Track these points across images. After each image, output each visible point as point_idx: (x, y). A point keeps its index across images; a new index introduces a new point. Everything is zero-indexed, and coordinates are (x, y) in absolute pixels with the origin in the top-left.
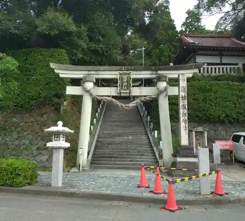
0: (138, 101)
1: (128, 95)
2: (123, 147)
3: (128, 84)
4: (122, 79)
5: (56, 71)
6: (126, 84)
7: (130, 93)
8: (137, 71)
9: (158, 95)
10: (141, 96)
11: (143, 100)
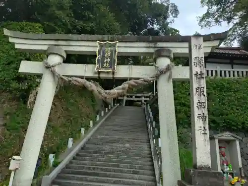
0: (125, 85)
1: (111, 76)
2: (113, 158)
3: (111, 60)
4: (104, 53)
5: (11, 40)
6: (109, 60)
7: (113, 73)
8: (126, 42)
9: (157, 77)
10: (131, 79)
11: (133, 83)
